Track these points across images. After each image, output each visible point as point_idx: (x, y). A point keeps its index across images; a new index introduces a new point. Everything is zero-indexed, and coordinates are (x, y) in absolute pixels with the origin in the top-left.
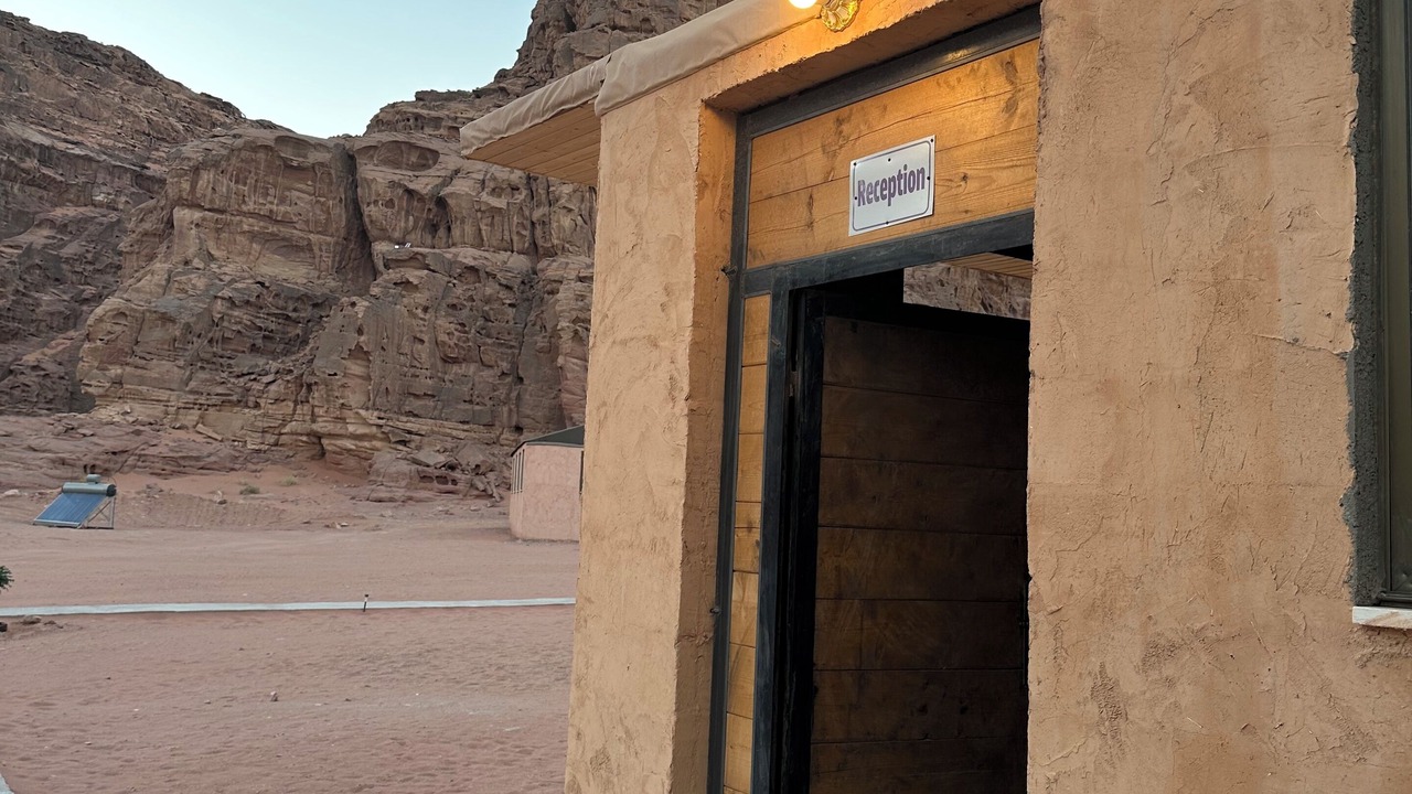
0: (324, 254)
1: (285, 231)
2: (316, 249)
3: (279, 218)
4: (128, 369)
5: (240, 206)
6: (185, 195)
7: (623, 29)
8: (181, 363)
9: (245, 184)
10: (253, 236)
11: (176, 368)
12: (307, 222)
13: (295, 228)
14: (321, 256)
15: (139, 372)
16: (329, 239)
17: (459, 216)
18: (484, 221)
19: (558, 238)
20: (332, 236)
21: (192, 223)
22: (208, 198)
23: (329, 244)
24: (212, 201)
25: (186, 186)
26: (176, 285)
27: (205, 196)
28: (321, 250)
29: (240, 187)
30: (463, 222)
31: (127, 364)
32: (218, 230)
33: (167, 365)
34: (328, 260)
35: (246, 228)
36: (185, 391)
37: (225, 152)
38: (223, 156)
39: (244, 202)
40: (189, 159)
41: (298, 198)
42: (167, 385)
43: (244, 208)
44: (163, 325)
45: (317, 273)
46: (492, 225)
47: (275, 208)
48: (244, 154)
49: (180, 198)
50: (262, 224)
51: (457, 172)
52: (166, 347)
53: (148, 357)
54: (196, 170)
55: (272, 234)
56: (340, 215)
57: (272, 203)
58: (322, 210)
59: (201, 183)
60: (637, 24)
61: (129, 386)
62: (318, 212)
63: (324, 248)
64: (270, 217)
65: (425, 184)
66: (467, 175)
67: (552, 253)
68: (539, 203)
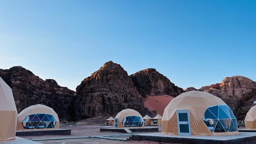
25: (95, 98)
34: (101, 103)
46: (114, 100)
47: (99, 99)
51: (109, 95)
58: (101, 99)
65: (108, 97)
66: (111, 96)
67: (118, 102)
68: (116, 98)
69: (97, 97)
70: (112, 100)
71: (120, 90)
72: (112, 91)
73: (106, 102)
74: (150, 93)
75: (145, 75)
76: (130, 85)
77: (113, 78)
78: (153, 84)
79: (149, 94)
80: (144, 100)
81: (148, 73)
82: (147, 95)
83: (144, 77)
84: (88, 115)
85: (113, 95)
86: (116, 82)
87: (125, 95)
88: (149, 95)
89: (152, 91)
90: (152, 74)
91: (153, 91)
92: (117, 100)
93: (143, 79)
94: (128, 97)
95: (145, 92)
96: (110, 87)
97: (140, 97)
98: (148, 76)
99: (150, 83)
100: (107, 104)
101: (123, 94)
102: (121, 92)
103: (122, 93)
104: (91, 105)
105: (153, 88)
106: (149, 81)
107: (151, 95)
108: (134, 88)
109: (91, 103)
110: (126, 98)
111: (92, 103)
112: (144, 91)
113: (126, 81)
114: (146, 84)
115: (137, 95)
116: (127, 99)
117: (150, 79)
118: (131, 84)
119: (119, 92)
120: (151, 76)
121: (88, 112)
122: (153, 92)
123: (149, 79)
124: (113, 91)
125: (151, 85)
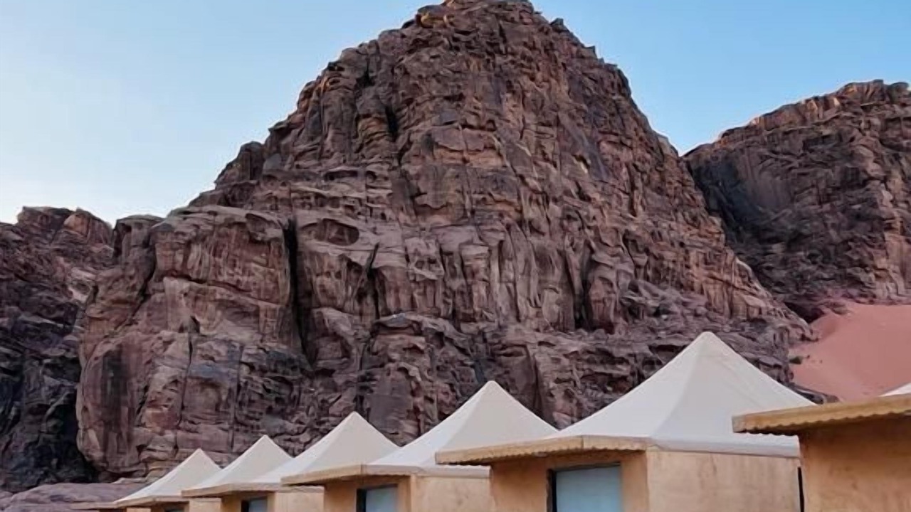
0: (269, 320)
1: (243, 299)
2: (262, 315)
3: (242, 287)
4: (180, 433)
5: (216, 276)
6: (178, 267)
7: (471, 127)
8: (226, 426)
9: (220, 257)
10: (221, 304)
11: (221, 431)
12: (259, 291)
13: (249, 296)
14: (266, 321)
15: (191, 436)
16: (274, 306)
17: (393, 286)
18: (417, 291)
19: (479, 307)
20: (277, 302)
21: (181, 292)
22: (196, 269)
23: (274, 310)
24: (198, 273)
25: (180, 258)
26: (199, 352)
27: (193, 268)
28: (266, 316)
29: (217, 259)
30: (397, 291)
31: (179, 428)
32: (196, 299)
33: (214, 428)
34: (273, 324)
35: (218, 297)
36: (232, 453)
37: (210, 228)
38: (209, 231)
39: (220, 273)
40: (183, 234)
41: (256, 269)
42: (216, 448)
43: (221, 279)
44: (203, 390)
45: (260, 337)
46: (424, 294)
47: (240, 278)
48: (222, 230)
49: (174, 269)
50: (228, 292)
51: (377, 246)
52: (209, 411)
53: (196, 420)
54: (188, 244)
55: (233, 302)
56: (286, 284)
57: (238, 274)
58: (271, 280)
59: (193, 256)
60: (483, 123)
61: (185, 450)
62: (268, 281)
63: (269, 313)
64: (236, 288)
65: (360, 257)
66: (389, 250)
67: (470, 319)
68: (454, 275)
69: (196, 250)
70: (404, 299)
71: (508, 196)
72: (421, 211)
73: (331, 314)
74: (863, 276)
75: (813, 134)
76: (660, 190)
77: (436, 76)
78: (894, 202)
79: (857, 282)
80: (803, 338)
81: (843, 107)
82: (835, 294)
83: (806, 145)
84: (104, 459)
85: (414, 243)
86: (472, 121)
87: (575, 260)
88: (854, 292)
89: (882, 263)
90: (876, 121)
91: (894, 254)
92: (468, 293)
93: (796, 163)
94: (611, 276)
95: (811, 268)
96: (405, 175)
97: (762, 304)
98: (840, 137)
99: (858, 193)
100: (336, 337)
101: (545, 241)
102: (521, 223)
103: (535, 230)
104: (133, 334)
105: (889, 228)
106: (856, 180)
107: (873, 299)
108: (694, 222)
109: (132, 323)
110: (586, 285)
111: (142, 316)
112: (804, 267)
113: (605, 147)
114: (821, 203)
115: (728, 284)
116: (598, 291)
117: (862, 158)
118: (663, 180)
119: (501, 215)
120: (871, 138)
121: (107, 424)
122: (893, 268)
123: (851, 156)
124: (434, 211)
125: (875, 205)
